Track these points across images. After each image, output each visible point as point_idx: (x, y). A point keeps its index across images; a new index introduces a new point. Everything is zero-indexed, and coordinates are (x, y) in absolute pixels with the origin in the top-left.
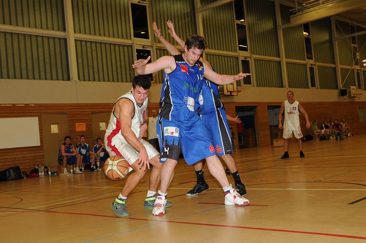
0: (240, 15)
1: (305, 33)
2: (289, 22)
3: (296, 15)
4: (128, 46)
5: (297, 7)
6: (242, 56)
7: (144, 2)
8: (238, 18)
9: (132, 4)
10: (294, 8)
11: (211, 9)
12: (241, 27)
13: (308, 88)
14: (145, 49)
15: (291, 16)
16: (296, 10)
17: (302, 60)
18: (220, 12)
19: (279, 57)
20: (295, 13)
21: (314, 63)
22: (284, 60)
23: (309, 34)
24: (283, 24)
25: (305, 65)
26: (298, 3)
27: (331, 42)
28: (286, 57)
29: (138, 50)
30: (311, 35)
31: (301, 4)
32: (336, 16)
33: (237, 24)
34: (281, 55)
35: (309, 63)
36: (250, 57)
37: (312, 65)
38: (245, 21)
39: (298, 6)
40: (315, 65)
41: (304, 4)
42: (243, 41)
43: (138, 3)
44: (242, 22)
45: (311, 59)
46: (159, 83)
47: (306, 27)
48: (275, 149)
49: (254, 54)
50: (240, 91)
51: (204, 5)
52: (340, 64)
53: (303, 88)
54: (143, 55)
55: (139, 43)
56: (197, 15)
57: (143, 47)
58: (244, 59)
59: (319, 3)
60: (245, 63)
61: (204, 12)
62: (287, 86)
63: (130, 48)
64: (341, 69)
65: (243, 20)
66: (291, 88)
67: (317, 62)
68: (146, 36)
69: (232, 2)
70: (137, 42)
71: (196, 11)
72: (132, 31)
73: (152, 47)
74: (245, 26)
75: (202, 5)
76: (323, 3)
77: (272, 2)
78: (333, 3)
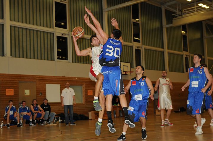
0: (136, 16)
1: (183, 32)
2: (171, 23)
3: (176, 18)
4: (50, 33)
5: (178, 13)
6: (135, 46)
7: (65, 1)
8: (135, 18)
9: (55, 2)
10: (175, 13)
11: (115, 10)
12: (136, 25)
13: (184, 72)
14: (63, 36)
15: (173, 19)
16: (177, 15)
17: (180, 51)
18: (121, 11)
19: (163, 48)
20: (176, 17)
21: (188, 54)
22: (166, 51)
23: (186, 33)
24: (167, 24)
25: (182, 55)
26: (178, 9)
27: (201, 39)
28: (168, 49)
29: (58, 37)
30: (187, 33)
31: (181, 11)
32: (206, 21)
33: (133, 22)
34: (164, 47)
35: (185, 54)
36: (142, 47)
37: (187, 55)
38: (139, 20)
39: (178, 11)
40: (189, 56)
41: (183, 11)
42: (137, 35)
43: (60, 2)
44: (137, 21)
45: (187, 51)
46: (73, 62)
47: (184, 27)
48: (157, 116)
49: (145, 45)
50: (133, 72)
51: (109, 6)
52: (208, 56)
53: (180, 72)
54: (62, 40)
55: (59, 32)
56: (103, 13)
57: (62, 34)
58: (137, 48)
59: (194, 11)
60: (138, 51)
61: (109, 12)
62: (168, 70)
63: (52, 35)
64: (208, 60)
65: (138, 20)
66: (171, 72)
67: (191, 53)
68: (65, 27)
69: (130, 6)
70: (58, 31)
71: (103, 11)
72: (55, 22)
73: (69, 35)
74: (139, 24)
75: (108, 6)
76: (197, 11)
77: (159, 7)
78: (204, 11)
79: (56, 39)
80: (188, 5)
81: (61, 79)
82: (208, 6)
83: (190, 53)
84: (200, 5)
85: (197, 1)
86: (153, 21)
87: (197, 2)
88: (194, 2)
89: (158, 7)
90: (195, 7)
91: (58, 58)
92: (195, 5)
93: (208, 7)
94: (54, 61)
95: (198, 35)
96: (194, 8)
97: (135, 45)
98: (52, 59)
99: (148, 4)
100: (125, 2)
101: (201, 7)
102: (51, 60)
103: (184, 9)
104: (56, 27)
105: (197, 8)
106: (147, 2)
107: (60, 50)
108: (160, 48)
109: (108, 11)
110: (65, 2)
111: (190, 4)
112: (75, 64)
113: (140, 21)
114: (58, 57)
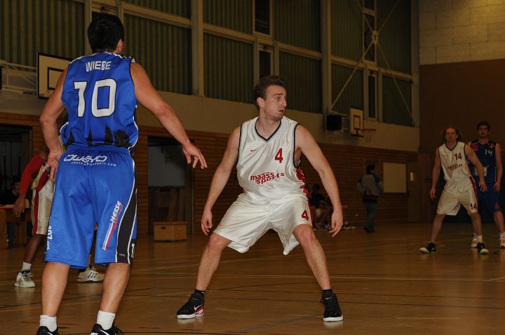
6: (93, 3)
17: (244, 31)
19: (189, 16)
21: (270, 43)
22: (200, 27)
25: (251, 46)
28: (206, 20)
34: (194, 11)
35: (260, 40)
36: (116, 8)
37: (265, 46)
40: (273, 47)
45: (266, 31)
52: (332, 54)
53: (240, 101)
58: (99, 11)
62: (202, 92)
64: (334, 65)
66: (211, 99)
67: (280, 41)
83: (276, 38)
108: (178, 14)
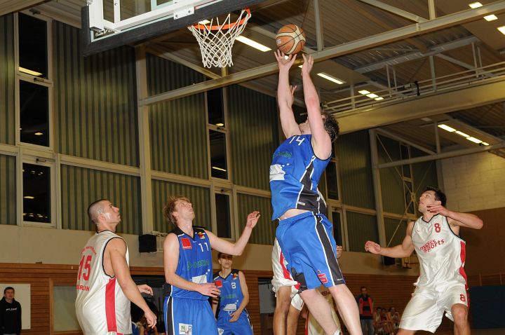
0: (216, 116)
4: (8, 157)
6: (216, 187)
7: (45, 80)
8: (213, 121)
11: (166, 101)
12: (217, 137)
18: (181, 106)
21: (339, 206)
27: (369, 170)
30: (337, 158)
32: (378, 129)
33: (211, 131)
35: (332, 205)
36: (231, 190)
37: (336, 209)
38: (224, 126)
40: (341, 209)
41: (326, 106)
42: (219, 160)
43: (33, 82)
44: (218, 128)
45: (336, 198)
46: (63, 228)
49: (238, 184)
51: (153, 92)
52: (384, 210)
54: (37, 173)
55: (28, 153)
56: (140, 110)
57: (37, 160)
58: (220, 193)
59: (350, 105)
60: (222, 200)
61: (154, 106)
63: (11, 161)
65: (221, 125)
67: (346, 204)
68: (44, 141)
69: (204, 93)
70: (26, 152)
71: (139, 103)
72: (18, 129)
73: (54, 161)
74: (225, 134)
75: (150, 94)
76: (357, 105)
77: (271, 97)
78: (372, 107)
79: (20, 171)
80: (336, 92)
81: (32, 271)
82: (379, 95)
83: (343, 202)
84: (364, 92)
85: (356, 85)
86: (257, 128)
87: (356, 87)
88: (349, 87)
89: (267, 96)
90: (353, 97)
91: (26, 219)
92: (352, 93)
93: (381, 98)
94: (16, 224)
95: (360, 162)
96: (350, 101)
97: (216, 185)
98: (12, 221)
99: (245, 88)
100: (190, 84)
101: (365, 97)
102: (8, 223)
103: (327, 102)
104: (21, 141)
105: (356, 99)
106: (241, 84)
107: (32, 198)
109: (150, 105)
110: (47, 83)
111: (341, 91)
112: (68, 231)
113: (225, 129)
114: (24, 214)
